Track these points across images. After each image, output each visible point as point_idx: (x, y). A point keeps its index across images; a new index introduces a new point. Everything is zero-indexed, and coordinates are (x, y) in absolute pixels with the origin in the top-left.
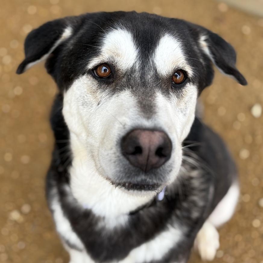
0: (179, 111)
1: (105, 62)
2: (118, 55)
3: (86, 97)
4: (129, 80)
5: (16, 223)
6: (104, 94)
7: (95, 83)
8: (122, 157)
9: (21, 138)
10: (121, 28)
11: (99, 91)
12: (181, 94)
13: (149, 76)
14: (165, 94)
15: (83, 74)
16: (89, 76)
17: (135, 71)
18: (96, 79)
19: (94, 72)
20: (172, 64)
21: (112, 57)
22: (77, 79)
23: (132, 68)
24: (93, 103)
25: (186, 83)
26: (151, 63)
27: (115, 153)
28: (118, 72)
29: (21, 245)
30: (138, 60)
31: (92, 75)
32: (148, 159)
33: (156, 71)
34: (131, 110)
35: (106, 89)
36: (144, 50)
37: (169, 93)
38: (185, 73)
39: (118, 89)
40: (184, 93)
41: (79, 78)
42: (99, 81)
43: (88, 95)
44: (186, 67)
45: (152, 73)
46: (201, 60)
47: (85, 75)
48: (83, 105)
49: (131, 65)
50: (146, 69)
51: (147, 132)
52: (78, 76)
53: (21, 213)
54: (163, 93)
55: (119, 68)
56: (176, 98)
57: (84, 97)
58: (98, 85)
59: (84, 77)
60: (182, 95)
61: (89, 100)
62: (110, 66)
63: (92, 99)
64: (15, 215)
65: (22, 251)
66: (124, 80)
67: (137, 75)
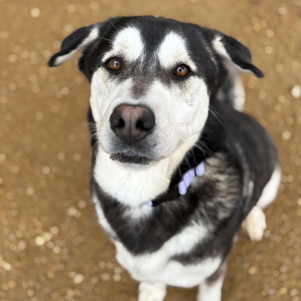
0: (183, 101)
1: (115, 55)
2: (125, 47)
3: (101, 87)
4: (133, 70)
5: (73, 217)
6: (113, 83)
7: (107, 73)
8: (111, 131)
9: (72, 137)
10: (131, 27)
11: (109, 80)
12: (184, 85)
13: (152, 67)
14: (165, 83)
15: (99, 67)
16: (103, 69)
17: (140, 62)
18: (108, 70)
19: (107, 65)
20: (174, 57)
21: (122, 50)
22: (95, 71)
23: (137, 60)
24: (106, 92)
25: (190, 76)
26: (155, 56)
27: (107, 128)
28: (125, 63)
29: (81, 239)
30: (143, 53)
31: (106, 68)
32: (130, 131)
33: (159, 62)
34: (125, 93)
35: (115, 78)
36: (149, 45)
37: (170, 83)
38: (188, 68)
39: (124, 78)
40: (187, 85)
41: (97, 71)
42: (110, 72)
43: (102, 85)
44: (189, 62)
45: (154, 64)
46: (213, 59)
47: (101, 67)
48: (99, 94)
49: (137, 57)
50: (149, 61)
51: (130, 107)
52: (96, 68)
53: (78, 209)
54: (162, 82)
55: (126, 59)
56: (179, 88)
57: (100, 87)
58: (109, 76)
59: (100, 69)
60: (186, 86)
61: (103, 89)
62: (119, 59)
63: (105, 88)
64: (73, 211)
65: (81, 244)
66: (129, 69)
67: (141, 66)
